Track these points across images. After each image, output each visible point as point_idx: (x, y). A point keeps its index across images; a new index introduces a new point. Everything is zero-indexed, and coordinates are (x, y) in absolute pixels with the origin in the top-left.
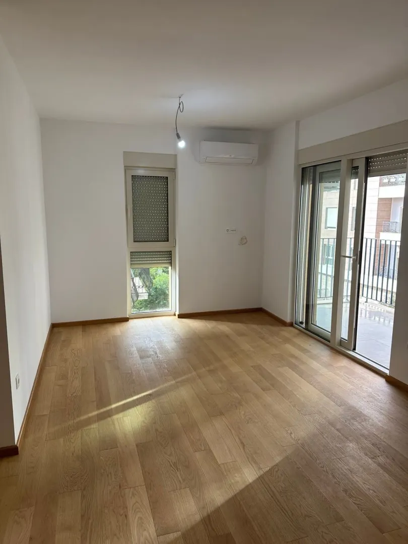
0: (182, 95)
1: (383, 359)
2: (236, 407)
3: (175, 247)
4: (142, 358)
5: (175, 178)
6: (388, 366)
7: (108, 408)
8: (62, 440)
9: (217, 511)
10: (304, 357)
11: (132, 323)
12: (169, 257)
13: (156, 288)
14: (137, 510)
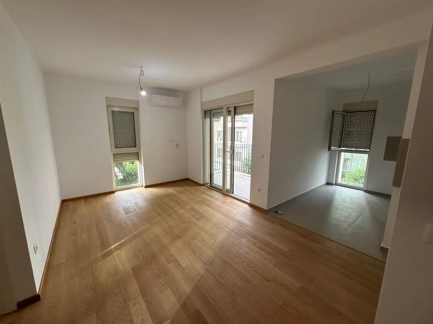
0: (142, 66)
1: (246, 195)
2: (186, 232)
3: (140, 150)
4: (126, 213)
5: (138, 113)
6: (249, 199)
7: (109, 249)
8: (77, 279)
9: (188, 298)
10: (212, 199)
11: (117, 194)
12: (137, 156)
13: (127, 172)
14: (139, 314)
